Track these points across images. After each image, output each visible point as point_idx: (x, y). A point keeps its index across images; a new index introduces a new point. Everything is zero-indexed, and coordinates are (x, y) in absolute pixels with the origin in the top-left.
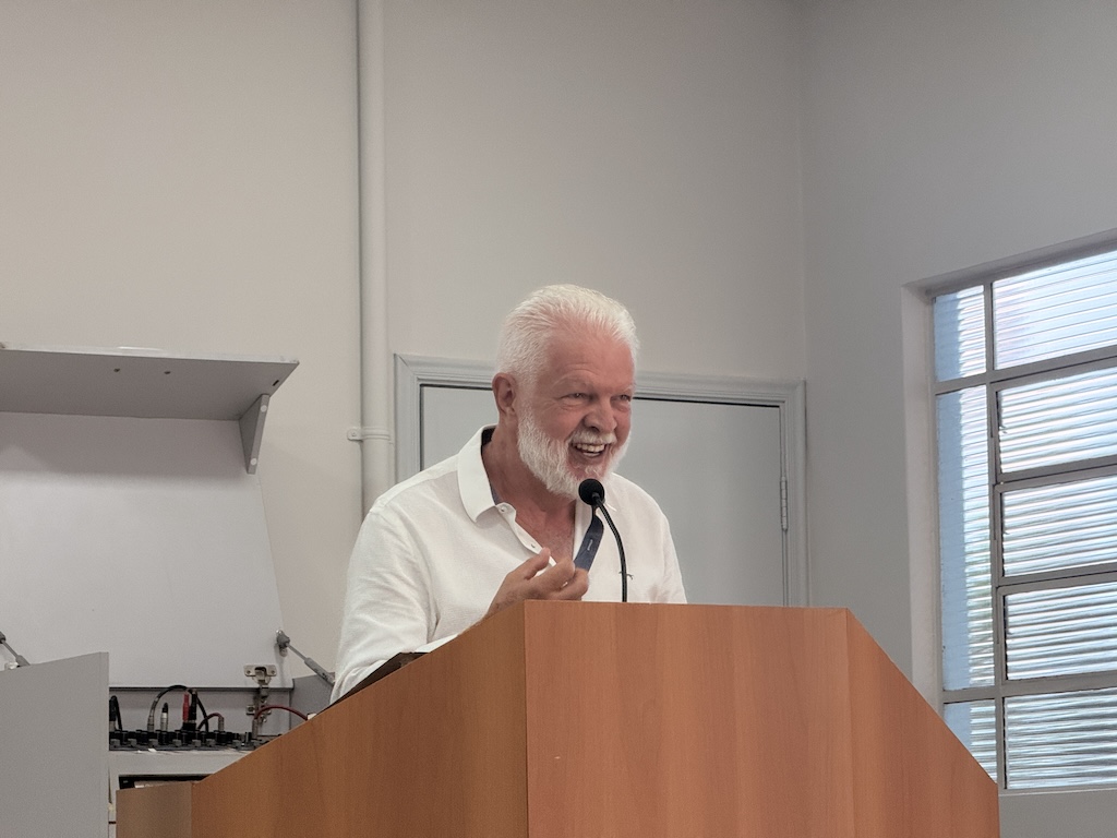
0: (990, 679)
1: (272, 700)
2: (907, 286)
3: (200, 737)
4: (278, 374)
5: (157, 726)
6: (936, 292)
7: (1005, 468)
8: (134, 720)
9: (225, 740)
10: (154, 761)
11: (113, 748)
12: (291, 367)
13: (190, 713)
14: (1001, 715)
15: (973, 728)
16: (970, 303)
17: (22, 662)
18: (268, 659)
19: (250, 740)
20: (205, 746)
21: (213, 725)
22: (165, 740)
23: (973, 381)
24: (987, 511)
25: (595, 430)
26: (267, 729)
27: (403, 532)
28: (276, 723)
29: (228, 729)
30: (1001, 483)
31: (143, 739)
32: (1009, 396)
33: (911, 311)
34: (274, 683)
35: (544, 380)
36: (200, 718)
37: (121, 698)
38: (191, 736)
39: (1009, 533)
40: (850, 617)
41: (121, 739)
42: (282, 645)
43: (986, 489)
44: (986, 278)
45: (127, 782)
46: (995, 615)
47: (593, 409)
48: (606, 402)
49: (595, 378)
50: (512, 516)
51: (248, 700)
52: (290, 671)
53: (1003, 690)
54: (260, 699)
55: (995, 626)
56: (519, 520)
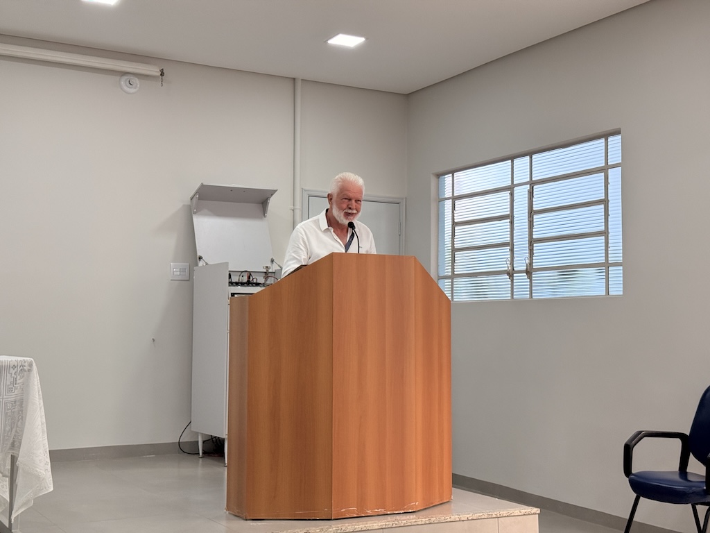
0: (450, 274)
1: (270, 275)
2: (433, 174)
3: (252, 284)
4: (272, 192)
5: (241, 281)
6: (440, 175)
7: (456, 221)
8: (235, 279)
9: (257, 284)
10: (239, 289)
11: (229, 286)
12: (275, 191)
13: (249, 278)
14: (452, 282)
15: (445, 286)
16: (448, 178)
17: (207, 264)
18: (269, 264)
19: (264, 285)
20: (252, 286)
21: (255, 281)
22: (243, 284)
23: (448, 199)
24: (451, 231)
25: (350, 208)
26: (268, 282)
27: (303, 233)
28: (271, 281)
29: (258, 282)
30: (454, 224)
31: (237, 284)
32: (457, 202)
33: (433, 180)
34: (270, 271)
35: (338, 195)
36: (251, 279)
37: (231, 273)
38: (249, 283)
39: (456, 237)
40: (415, 258)
41: (231, 284)
42: (272, 261)
43: (451, 226)
44: (452, 172)
45: (233, 295)
46: (452, 258)
47: (350, 203)
48: (353, 201)
49: (351, 195)
50: (332, 231)
51: (264, 275)
52: (274, 268)
53: (453, 276)
54: (267, 275)
55: (452, 260)
56: (334, 231)
